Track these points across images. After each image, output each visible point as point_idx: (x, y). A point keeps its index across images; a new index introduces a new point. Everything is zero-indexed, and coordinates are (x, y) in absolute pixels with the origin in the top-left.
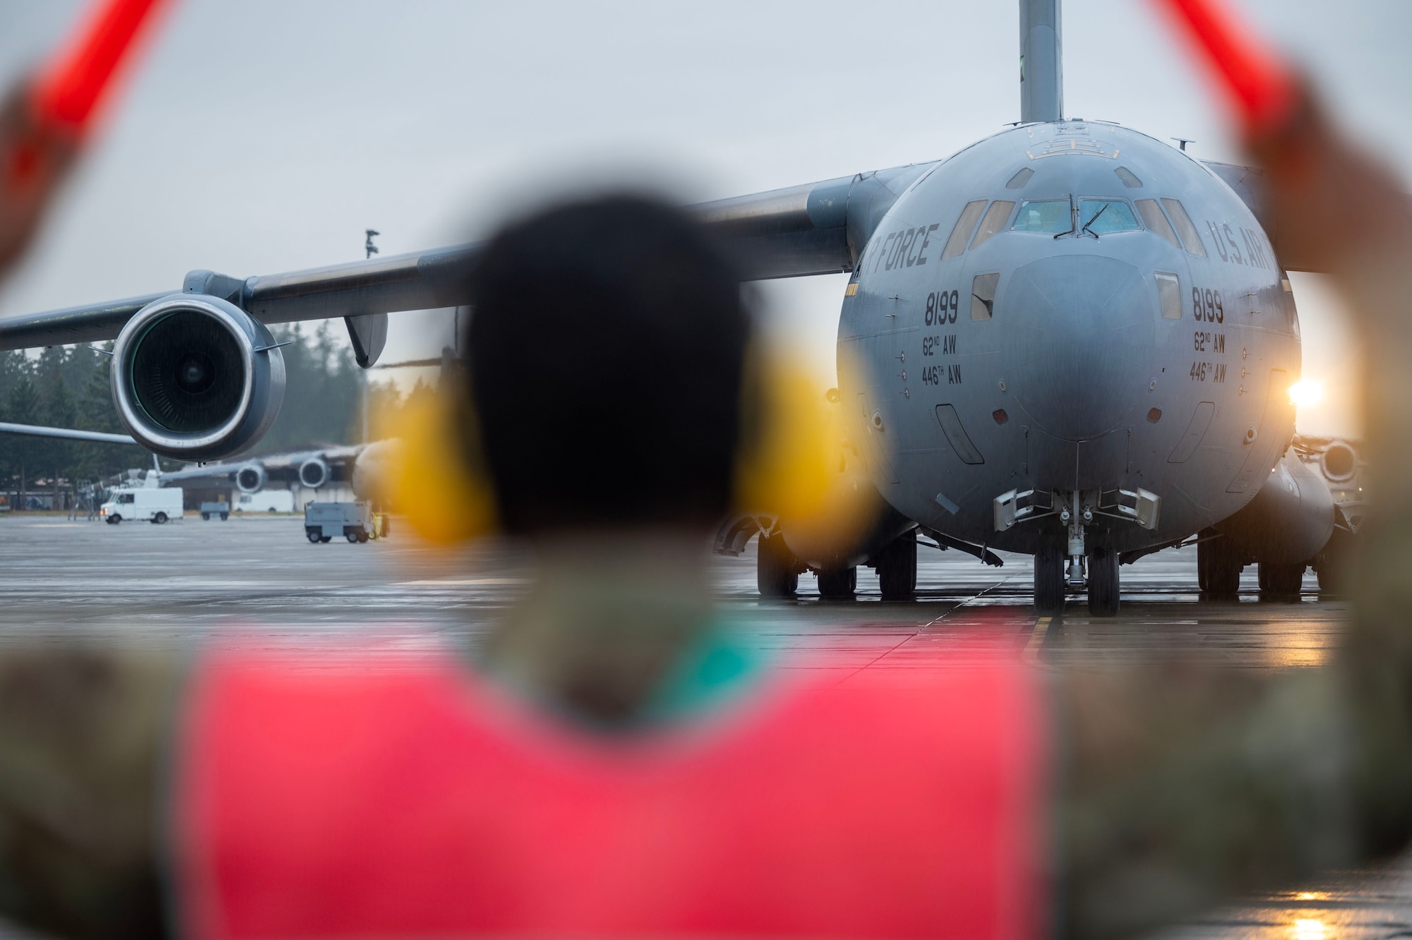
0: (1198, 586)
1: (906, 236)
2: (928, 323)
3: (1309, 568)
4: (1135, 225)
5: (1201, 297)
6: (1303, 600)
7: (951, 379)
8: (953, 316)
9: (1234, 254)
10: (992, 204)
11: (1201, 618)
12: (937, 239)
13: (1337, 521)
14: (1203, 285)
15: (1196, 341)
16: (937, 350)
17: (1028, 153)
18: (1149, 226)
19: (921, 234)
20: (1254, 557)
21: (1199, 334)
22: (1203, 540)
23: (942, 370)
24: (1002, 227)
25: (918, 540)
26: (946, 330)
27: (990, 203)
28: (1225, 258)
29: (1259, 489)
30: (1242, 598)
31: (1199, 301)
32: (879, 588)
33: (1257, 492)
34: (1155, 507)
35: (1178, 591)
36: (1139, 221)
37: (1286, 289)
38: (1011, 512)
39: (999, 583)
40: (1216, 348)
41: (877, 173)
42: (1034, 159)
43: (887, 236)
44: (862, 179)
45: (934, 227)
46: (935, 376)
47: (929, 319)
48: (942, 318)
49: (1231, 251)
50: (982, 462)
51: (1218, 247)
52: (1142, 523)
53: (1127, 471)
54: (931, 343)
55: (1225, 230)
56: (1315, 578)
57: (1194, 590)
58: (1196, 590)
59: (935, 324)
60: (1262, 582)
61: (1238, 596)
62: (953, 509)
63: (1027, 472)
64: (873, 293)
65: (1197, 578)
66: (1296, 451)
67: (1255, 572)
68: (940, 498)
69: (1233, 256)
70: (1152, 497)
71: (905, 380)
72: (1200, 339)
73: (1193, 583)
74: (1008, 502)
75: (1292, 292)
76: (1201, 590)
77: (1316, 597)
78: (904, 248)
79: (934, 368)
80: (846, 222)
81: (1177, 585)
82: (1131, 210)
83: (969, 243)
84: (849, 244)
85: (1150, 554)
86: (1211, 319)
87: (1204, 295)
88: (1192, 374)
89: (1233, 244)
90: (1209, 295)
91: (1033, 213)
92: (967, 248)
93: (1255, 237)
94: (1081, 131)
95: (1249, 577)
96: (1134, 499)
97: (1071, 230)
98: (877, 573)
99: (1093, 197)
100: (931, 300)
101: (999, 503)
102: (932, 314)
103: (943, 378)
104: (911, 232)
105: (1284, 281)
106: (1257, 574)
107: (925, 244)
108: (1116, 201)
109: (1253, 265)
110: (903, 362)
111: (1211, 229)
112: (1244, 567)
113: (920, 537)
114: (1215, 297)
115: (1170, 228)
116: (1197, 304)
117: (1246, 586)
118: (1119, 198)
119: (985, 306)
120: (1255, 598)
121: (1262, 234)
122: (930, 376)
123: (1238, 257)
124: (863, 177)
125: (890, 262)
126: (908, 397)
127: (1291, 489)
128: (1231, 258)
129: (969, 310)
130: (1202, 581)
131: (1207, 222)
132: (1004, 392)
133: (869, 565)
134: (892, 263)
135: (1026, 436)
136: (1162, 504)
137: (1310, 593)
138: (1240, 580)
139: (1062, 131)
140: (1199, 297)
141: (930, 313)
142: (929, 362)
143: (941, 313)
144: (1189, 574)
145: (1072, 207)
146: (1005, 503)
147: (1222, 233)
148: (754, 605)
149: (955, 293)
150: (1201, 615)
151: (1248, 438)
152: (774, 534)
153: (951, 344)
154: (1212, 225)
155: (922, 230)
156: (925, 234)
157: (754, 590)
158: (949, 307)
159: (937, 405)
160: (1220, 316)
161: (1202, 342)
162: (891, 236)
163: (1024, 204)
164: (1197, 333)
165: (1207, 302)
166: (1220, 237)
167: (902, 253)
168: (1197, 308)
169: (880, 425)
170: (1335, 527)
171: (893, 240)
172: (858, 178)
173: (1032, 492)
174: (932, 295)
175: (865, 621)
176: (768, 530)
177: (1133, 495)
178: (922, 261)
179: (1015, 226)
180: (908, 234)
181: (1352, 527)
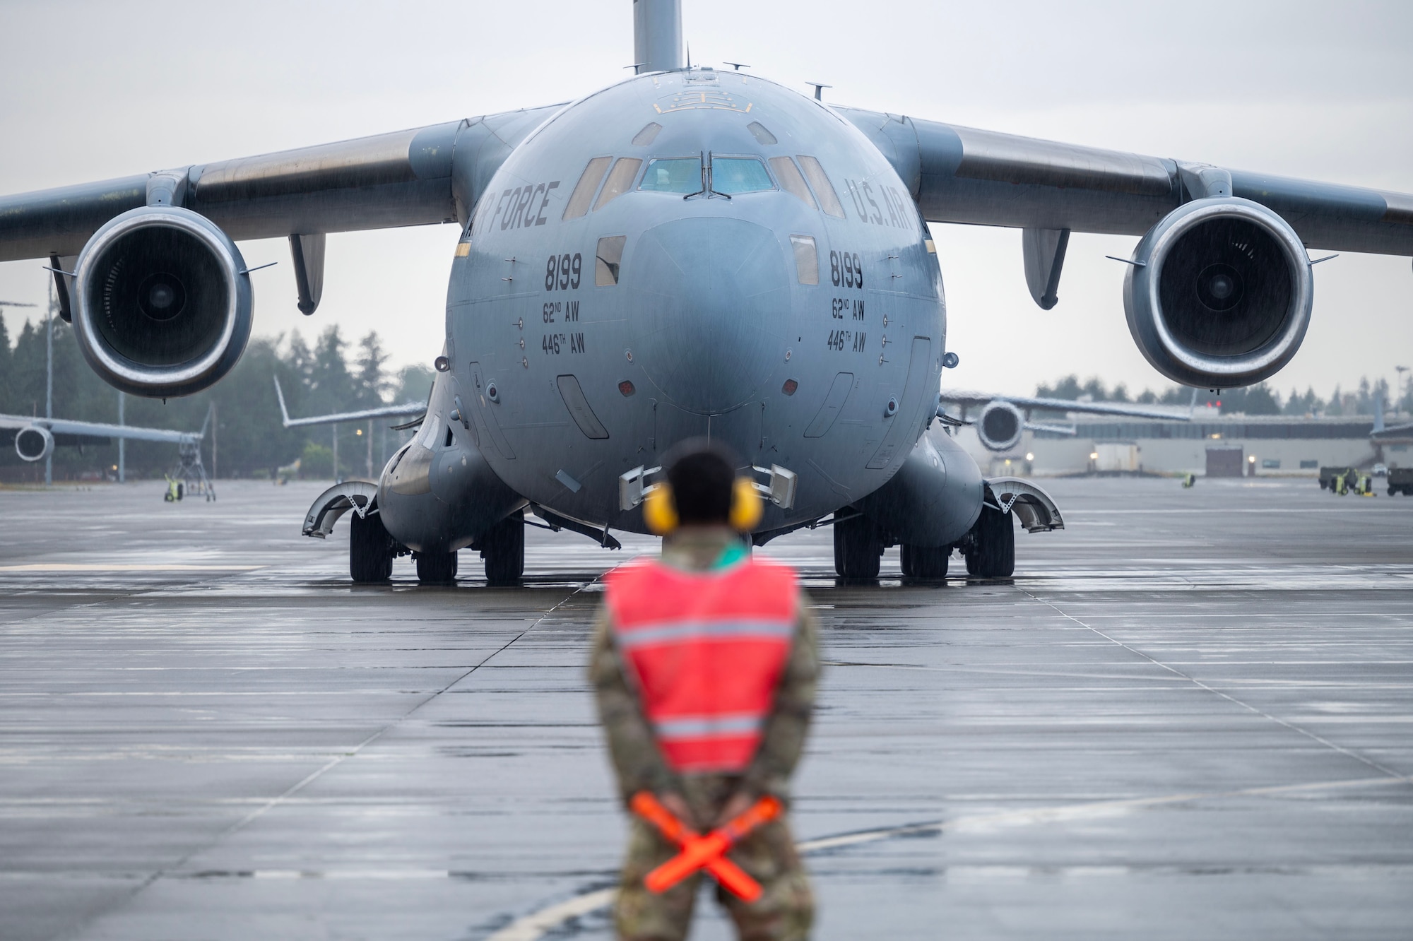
0: (835, 571)
1: (524, 194)
2: (549, 288)
3: (956, 551)
4: (770, 185)
5: (839, 261)
6: (949, 585)
7: (574, 348)
8: (575, 281)
9: (874, 215)
10: (618, 161)
11: (839, 603)
12: (558, 198)
13: (986, 500)
14: (841, 249)
15: (834, 308)
16: (559, 316)
17: (655, 106)
18: (785, 187)
19: (540, 192)
20: (896, 538)
21: (838, 301)
22: (841, 520)
23: (564, 339)
24: (628, 187)
25: (525, 519)
26: (568, 296)
27: (615, 160)
28: (864, 218)
29: (901, 466)
30: (882, 583)
31: (837, 266)
32: (484, 574)
33: (899, 468)
34: (791, 484)
35: (813, 576)
36: (773, 180)
37: (930, 250)
38: (638, 490)
39: (612, 568)
40: (855, 315)
41: (485, 118)
42: (661, 113)
43: (502, 193)
44: (469, 126)
45: (554, 185)
46: (556, 344)
47: (549, 283)
48: (564, 282)
49: (871, 211)
50: (607, 436)
51: (857, 207)
52: (777, 501)
53: (761, 447)
54: (551, 309)
55: (865, 189)
56: (963, 563)
57: (830, 575)
58: (833, 575)
59: (557, 289)
60: (905, 566)
61: (878, 581)
62: (574, 487)
63: (655, 448)
64: (488, 253)
65: (834, 562)
66: (941, 421)
67: (897, 556)
68: (560, 475)
69: (873, 216)
70: (787, 474)
71: (523, 349)
72: (838, 306)
73: (830, 568)
74: (635, 479)
75: (936, 253)
76: (837, 575)
77: (965, 582)
78: (521, 207)
79: (555, 336)
80: (451, 172)
81: (811, 570)
82: (765, 168)
83: (593, 204)
84: (455, 195)
85: (782, 535)
86: (850, 285)
87: (843, 259)
88: (830, 343)
89: (873, 203)
90: (847, 259)
91: (662, 172)
92: (591, 208)
93: (896, 196)
94: (710, 82)
95: (891, 561)
96: (769, 476)
97: (702, 190)
98: (482, 556)
99: (724, 155)
100: (552, 263)
101: (625, 481)
102: (553, 278)
103: (565, 347)
104: (529, 189)
105: (928, 242)
106: (899, 558)
107: (545, 203)
108: (749, 159)
109: (894, 225)
110: (521, 329)
111: (850, 188)
112: (886, 549)
113: (530, 518)
114: (854, 260)
115: (806, 188)
116: (834, 269)
117: (888, 571)
118: (753, 156)
119: (607, 269)
120: (898, 583)
121: (903, 191)
122: (550, 345)
123: (878, 217)
124: (470, 123)
125: (506, 221)
126: (526, 367)
127: (936, 464)
128: (871, 218)
129: (594, 275)
130: (839, 566)
131: (846, 180)
132: (631, 362)
133: (474, 547)
134: (509, 222)
135: (655, 409)
136: (799, 480)
137: (958, 578)
138: (881, 565)
139: (691, 82)
140: (837, 261)
141: (550, 278)
142: (550, 329)
143: (563, 278)
144: (823, 558)
145: (702, 165)
146: (631, 481)
147: (861, 191)
148: (347, 592)
149: (578, 256)
150: (840, 600)
151: (889, 410)
152: (369, 514)
153: (573, 312)
154: (850, 183)
155: (541, 188)
156: (545, 192)
157: (347, 576)
158: (571, 270)
159: (559, 376)
160: (859, 282)
161: (841, 308)
162: (507, 193)
163: (652, 162)
164: (835, 300)
165: (846, 266)
166: (859, 196)
167: (519, 212)
168: (835, 273)
169: (496, 397)
170: (984, 506)
171: (509, 197)
172: (465, 124)
173: (659, 468)
174: (552, 258)
175: (482, 606)
176: (365, 509)
177: (768, 471)
178: (541, 221)
179: (642, 185)
180: (525, 191)
181: (1003, 505)
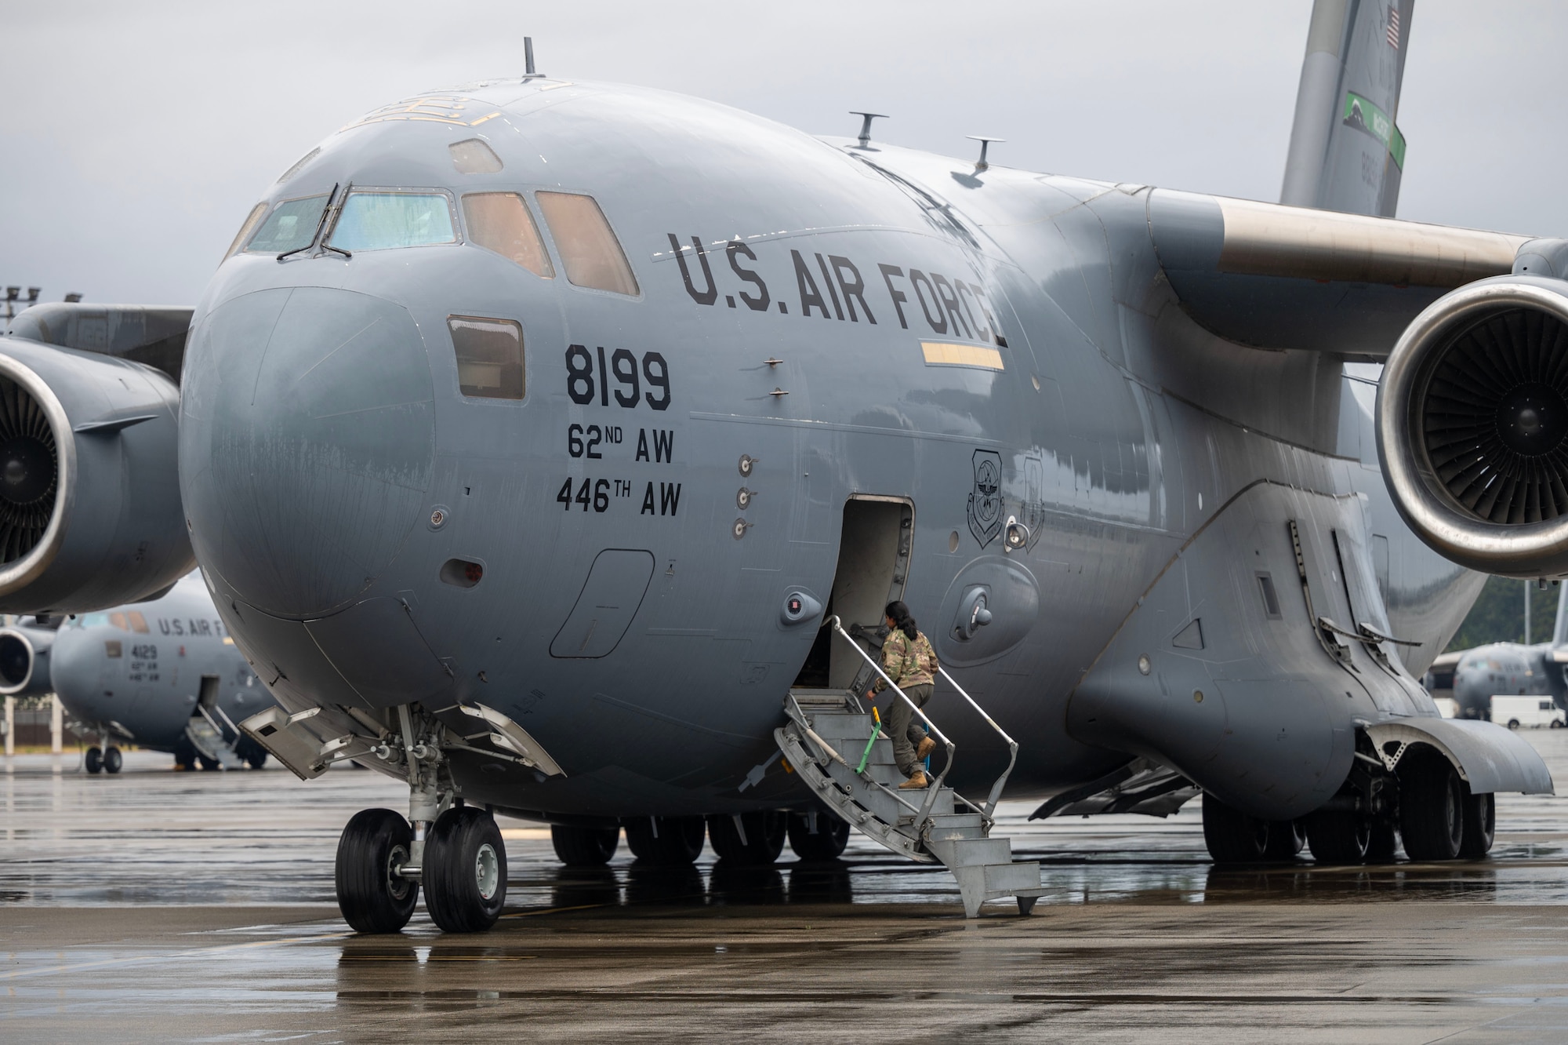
5: (595, 362)
9: (743, 294)
10: (255, 209)
13: (1360, 750)
15: (575, 440)
21: (585, 429)
28: (705, 299)
31: (589, 370)
36: (458, 229)
38: (304, 747)
40: (642, 454)
49: (732, 286)
51: (687, 279)
52: (528, 764)
55: (732, 252)
69: (736, 296)
72: (585, 438)
82: (451, 210)
86: (628, 403)
87: (608, 360)
88: (563, 499)
90: (623, 361)
91: (286, 222)
93: (845, 268)
97: (309, 245)
99: (376, 190)
108: (425, 195)
111: (677, 248)
114: (646, 364)
115: (537, 243)
116: (578, 375)
118: (434, 191)
123: (757, 298)
128: (730, 298)
140: (590, 363)
145: (328, 206)
147: (715, 256)
151: (788, 614)
154: (683, 241)
160: (659, 398)
161: (595, 442)
163: (278, 206)
164: (575, 426)
165: (616, 372)
166: (703, 262)
170: (1358, 758)
173: (316, 711)
177: (480, 715)
179: (252, 244)
181: (1386, 758)
